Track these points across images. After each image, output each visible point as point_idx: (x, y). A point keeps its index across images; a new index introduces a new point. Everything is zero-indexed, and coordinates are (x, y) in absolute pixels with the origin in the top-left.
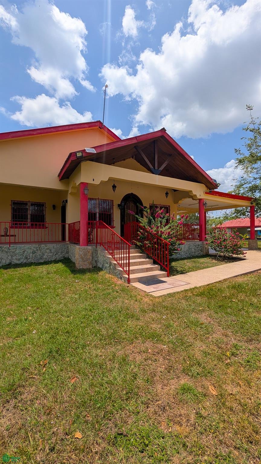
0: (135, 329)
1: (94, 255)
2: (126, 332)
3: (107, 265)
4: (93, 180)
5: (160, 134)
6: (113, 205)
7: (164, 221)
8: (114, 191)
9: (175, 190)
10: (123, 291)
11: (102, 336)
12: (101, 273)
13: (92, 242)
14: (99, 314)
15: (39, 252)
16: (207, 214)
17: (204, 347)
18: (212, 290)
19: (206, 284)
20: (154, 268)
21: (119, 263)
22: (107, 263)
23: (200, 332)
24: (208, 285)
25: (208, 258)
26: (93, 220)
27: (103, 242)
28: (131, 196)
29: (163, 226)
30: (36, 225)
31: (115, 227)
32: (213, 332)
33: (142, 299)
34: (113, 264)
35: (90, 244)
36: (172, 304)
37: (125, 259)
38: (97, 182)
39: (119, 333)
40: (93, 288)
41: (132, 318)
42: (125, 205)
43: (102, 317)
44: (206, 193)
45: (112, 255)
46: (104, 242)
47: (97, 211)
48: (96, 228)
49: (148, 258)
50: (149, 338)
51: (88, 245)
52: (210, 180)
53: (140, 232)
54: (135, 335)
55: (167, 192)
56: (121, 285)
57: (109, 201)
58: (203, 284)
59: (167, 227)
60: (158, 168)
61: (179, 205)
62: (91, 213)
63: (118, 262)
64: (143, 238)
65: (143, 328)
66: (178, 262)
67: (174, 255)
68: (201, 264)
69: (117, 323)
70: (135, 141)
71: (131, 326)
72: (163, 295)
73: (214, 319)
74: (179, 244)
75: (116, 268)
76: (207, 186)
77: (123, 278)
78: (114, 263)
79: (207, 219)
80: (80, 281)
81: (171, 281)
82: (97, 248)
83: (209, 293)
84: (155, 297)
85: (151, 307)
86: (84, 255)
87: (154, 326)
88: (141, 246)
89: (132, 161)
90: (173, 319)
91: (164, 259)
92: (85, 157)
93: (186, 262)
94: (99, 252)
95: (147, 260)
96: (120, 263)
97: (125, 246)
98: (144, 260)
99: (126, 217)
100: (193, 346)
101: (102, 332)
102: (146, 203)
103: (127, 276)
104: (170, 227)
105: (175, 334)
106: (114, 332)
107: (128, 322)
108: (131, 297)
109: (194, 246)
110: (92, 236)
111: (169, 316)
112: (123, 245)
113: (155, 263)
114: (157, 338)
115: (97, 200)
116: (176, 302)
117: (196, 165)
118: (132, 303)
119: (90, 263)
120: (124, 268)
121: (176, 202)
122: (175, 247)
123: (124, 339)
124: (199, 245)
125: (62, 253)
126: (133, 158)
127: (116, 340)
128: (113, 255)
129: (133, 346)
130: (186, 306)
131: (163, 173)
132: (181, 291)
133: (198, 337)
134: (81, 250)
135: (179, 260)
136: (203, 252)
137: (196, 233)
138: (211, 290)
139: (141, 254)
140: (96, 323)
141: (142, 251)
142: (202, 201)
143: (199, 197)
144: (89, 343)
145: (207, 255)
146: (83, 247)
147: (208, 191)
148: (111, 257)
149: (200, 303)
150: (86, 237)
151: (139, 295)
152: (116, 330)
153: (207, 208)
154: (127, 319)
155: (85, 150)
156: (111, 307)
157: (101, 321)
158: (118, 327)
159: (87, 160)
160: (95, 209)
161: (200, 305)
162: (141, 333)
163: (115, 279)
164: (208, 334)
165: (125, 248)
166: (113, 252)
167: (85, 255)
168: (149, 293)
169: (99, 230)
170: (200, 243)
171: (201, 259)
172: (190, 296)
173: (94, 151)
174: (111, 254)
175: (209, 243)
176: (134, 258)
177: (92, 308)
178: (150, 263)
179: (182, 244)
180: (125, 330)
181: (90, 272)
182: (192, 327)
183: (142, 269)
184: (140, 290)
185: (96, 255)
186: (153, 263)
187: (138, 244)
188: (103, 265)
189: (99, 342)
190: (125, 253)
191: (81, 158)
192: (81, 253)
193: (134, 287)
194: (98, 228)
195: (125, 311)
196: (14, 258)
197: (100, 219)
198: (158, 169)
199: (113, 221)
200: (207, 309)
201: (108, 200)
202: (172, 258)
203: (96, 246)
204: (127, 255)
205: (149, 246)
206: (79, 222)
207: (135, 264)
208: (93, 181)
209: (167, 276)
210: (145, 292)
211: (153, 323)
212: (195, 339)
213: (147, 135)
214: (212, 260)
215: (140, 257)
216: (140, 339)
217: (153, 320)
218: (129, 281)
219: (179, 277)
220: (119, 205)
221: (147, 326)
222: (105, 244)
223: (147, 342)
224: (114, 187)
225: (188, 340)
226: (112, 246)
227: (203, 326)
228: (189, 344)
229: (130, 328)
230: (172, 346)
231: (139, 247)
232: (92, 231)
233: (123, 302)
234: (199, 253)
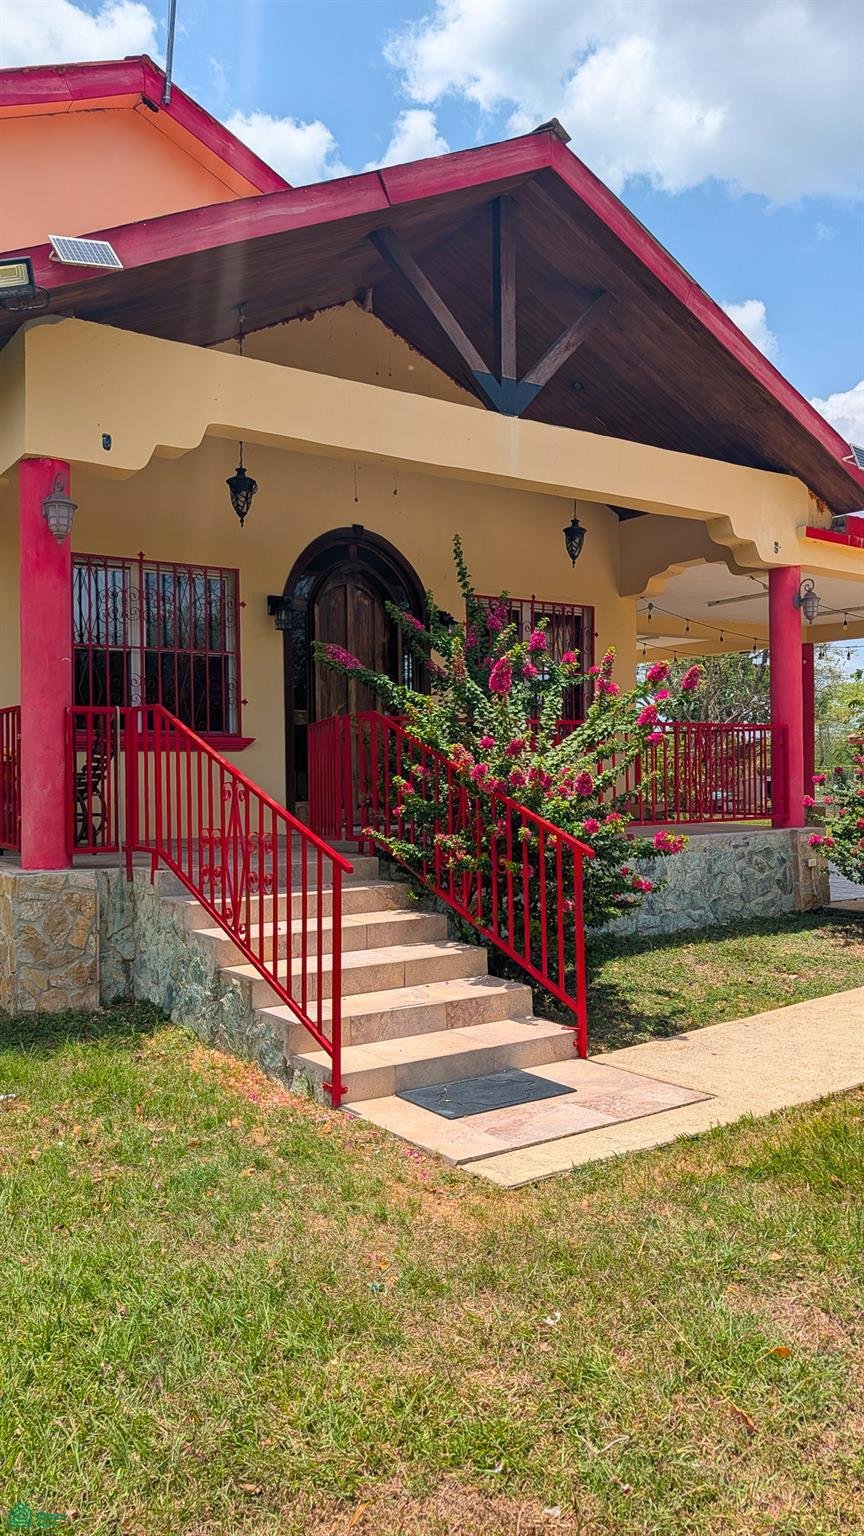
0: (370, 1404)
1: (116, 922)
2: (310, 1427)
3: (199, 991)
4: (107, 443)
5: (529, 160)
6: (237, 604)
7: (552, 702)
8: (241, 514)
9: (625, 514)
10: (294, 1154)
11: (162, 1460)
12: (160, 1041)
13: (99, 839)
14: (140, 1317)
16: (816, 655)
17: (792, 1503)
18: (840, 1134)
19: (809, 1099)
20: (495, 1003)
21: (275, 976)
22: (200, 978)
23: (770, 1405)
24: (823, 1102)
25: (819, 932)
26: (104, 703)
27: (174, 836)
28: (353, 549)
29: (548, 737)
31: (249, 741)
32: (844, 1407)
33: (415, 1208)
34: (235, 982)
35: (84, 851)
36: (604, 1231)
37: (312, 946)
38: (130, 456)
39: (268, 1435)
40: (107, 1142)
41: (351, 1331)
42: (313, 598)
43: (163, 1336)
44: (813, 533)
45: (230, 922)
46: (179, 839)
47: (135, 638)
48: (122, 750)
49: (459, 940)
50: (457, 1464)
51: (76, 859)
52: (834, 450)
53: (406, 775)
54: (367, 1445)
55: (575, 522)
56: (284, 1116)
57: (214, 576)
58: (791, 1101)
59: (572, 743)
60: (522, 371)
61: (651, 606)
62: (95, 652)
63: (269, 966)
64: (424, 816)
65: (419, 1399)
66: (640, 958)
67: (615, 917)
68: (778, 970)
69: (256, 1371)
70: (370, 201)
71: (344, 1389)
72: (550, 1178)
73: (851, 1319)
74: (647, 853)
75: (252, 1011)
76: (815, 490)
77: (297, 1073)
78: (241, 977)
79: (821, 684)
80: (20, 1098)
81: (601, 1082)
82: (130, 878)
83: (825, 1155)
84: (500, 1193)
85: (472, 1261)
86: (47, 926)
87: (487, 1382)
88: (417, 863)
89: (354, 322)
90: (603, 1334)
91: (556, 942)
92: (48, 294)
93: (690, 960)
94: (145, 905)
95: (451, 949)
96: (282, 972)
97: (312, 862)
98: (430, 951)
99: (324, 677)
100: (724, 1501)
101: (159, 1436)
102: (447, 595)
103: (323, 1059)
104: (590, 746)
105: (619, 1430)
106: (235, 1436)
107: (326, 1360)
108: (347, 1194)
109: (742, 856)
110: (102, 797)
111: (580, 1314)
112: (297, 861)
113: (498, 967)
114: (504, 1461)
115: (135, 567)
116: (625, 1221)
117: (755, 359)
118: (354, 1234)
119: (86, 974)
120: (304, 1010)
121: (631, 584)
122: (626, 872)
123: (297, 1476)
124: (768, 852)
126: (360, 300)
127: (249, 1487)
128: (235, 923)
129: (357, 1519)
130: (689, 1242)
131: (547, 408)
132: (660, 1148)
133: (757, 1443)
134: (29, 895)
135: (649, 949)
136: (798, 894)
137: (753, 776)
138: (836, 1134)
139: (413, 916)
140: (122, 1376)
141: (420, 895)
142: (789, 581)
143: (768, 557)
144: (76, 1516)
145: (816, 912)
146: (41, 873)
147: (825, 519)
148: (225, 937)
149: (769, 1224)
150: (61, 810)
151: (400, 1179)
152: (249, 1419)
153: (818, 621)
154: (322, 1341)
155: (49, 247)
156: (221, 1265)
157: (151, 1365)
158: (265, 1398)
159: (61, 312)
160: (120, 626)
161: (769, 1234)
162: (409, 1433)
163: (245, 1080)
164: (815, 1417)
165: (312, 875)
166: (236, 905)
167: (55, 924)
168: (460, 1163)
169: (146, 760)
170: (777, 838)
171: (780, 937)
172: (713, 1178)
173: (107, 257)
174: (224, 917)
175: (829, 843)
176: (371, 937)
177: (96, 1280)
178: (468, 969)
179: (667, 849)
180: (308, 1413)
181: (84, 1038)
182: (722, 1379)
183: (420, 1011)
184: (404, 1150)
185: (123, 923)
186: (491, 972)
187: (397, 847)
188: (170, 989)
189: (140, 1505)
190: (312, 906)
191: (25, 299)
192: (24, 916)
193: (370, 1126)
194: (141, 749)
195: (307, 1291)
197: (150, 695)
198: (518, 380)
199: (239, 702)
200: (813, 1258)
201: (205, 569)
202: (608, 936)
203: (129, 865)
204: (328, 923)
205: (460, 864)
206: (16, 710)
207: (377, 978)
208: (107, 446)
209: (574, 1051)
210: (438, 1158)
211: (481, 1359)
212: (737, 1453)
213: (450, 166)
214: (847, 944)
215: (406, 935)
216: (402, 1467)
217: (485, 1343)
218: (336, 1089)
219: (648, 1056)
220: (275, 604)
221: (448, 1386)
222: (185, 856)
223: (444, 1488)
224: (241, 486)
225: (695, 1465)
226: (231, 868)
227: (788, 1370)
228: (699, 1488)
229: (342, 1398)
230: (599, 1504)
231: (405, 870)
232: (97, 771)
233: (298, 1230)
234: (773, 902)
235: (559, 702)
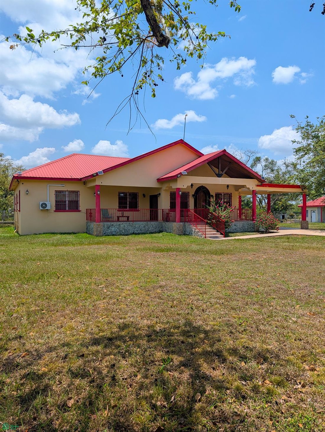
6: (189, 196)
7: (223, 208)
8: (192, 188)
15: (147, 226)
20: (217, 234)
21: (200, 231)
28: (202, 188)
30: (134, 210)
37: (203, 229)
42: (197, 195)
44: (258, 186)
51: (181, 222)
52: (259, 177)
53: (209, 215)
57: (187, 193)
64: (211, 219)
76: (257, 181)
78: (197, 231)
88: (210, 223)
94: (187, 226)
95: (214, 230)
98: (212, 230)
99: (198, 203)
102: (213, 193)
103: (204, 236)
109: (247, 224)
119: (182, 232)
125: (159, 227)
136: (255, 229)
139: (210, 227)
142: (254, 192)
143: (251, 189)
145: (257, 231)
146: (178, 223)
147: (260, 184)
148: (196, 228)
167: (179, 227)
173: (186, 173)
174: (195, 226)
185: (185, 227)
187: (208, 222)
188: (189, 233)
190: (203, 226)
193: (208, 239)
196: (135, 230)
199: (189, 206)
203: (185, 223)
204: (205, 227)
205: (214, 223)
207: (208, 231)
208: (183, 186)
215: (210, 229)
220: (193, 195)
224: (192, 185)
234: (251, 230)
235: (224, 208)
